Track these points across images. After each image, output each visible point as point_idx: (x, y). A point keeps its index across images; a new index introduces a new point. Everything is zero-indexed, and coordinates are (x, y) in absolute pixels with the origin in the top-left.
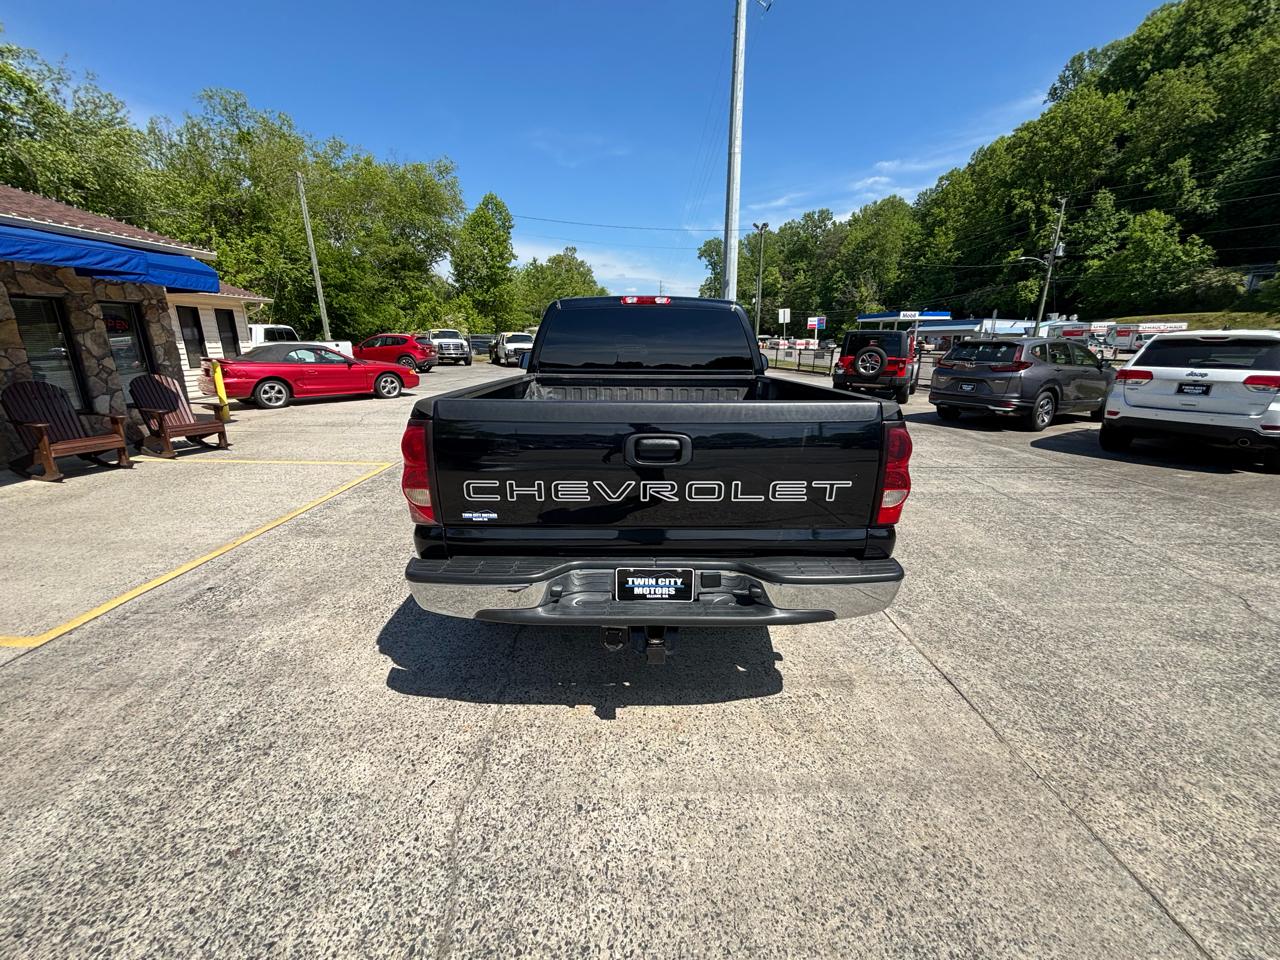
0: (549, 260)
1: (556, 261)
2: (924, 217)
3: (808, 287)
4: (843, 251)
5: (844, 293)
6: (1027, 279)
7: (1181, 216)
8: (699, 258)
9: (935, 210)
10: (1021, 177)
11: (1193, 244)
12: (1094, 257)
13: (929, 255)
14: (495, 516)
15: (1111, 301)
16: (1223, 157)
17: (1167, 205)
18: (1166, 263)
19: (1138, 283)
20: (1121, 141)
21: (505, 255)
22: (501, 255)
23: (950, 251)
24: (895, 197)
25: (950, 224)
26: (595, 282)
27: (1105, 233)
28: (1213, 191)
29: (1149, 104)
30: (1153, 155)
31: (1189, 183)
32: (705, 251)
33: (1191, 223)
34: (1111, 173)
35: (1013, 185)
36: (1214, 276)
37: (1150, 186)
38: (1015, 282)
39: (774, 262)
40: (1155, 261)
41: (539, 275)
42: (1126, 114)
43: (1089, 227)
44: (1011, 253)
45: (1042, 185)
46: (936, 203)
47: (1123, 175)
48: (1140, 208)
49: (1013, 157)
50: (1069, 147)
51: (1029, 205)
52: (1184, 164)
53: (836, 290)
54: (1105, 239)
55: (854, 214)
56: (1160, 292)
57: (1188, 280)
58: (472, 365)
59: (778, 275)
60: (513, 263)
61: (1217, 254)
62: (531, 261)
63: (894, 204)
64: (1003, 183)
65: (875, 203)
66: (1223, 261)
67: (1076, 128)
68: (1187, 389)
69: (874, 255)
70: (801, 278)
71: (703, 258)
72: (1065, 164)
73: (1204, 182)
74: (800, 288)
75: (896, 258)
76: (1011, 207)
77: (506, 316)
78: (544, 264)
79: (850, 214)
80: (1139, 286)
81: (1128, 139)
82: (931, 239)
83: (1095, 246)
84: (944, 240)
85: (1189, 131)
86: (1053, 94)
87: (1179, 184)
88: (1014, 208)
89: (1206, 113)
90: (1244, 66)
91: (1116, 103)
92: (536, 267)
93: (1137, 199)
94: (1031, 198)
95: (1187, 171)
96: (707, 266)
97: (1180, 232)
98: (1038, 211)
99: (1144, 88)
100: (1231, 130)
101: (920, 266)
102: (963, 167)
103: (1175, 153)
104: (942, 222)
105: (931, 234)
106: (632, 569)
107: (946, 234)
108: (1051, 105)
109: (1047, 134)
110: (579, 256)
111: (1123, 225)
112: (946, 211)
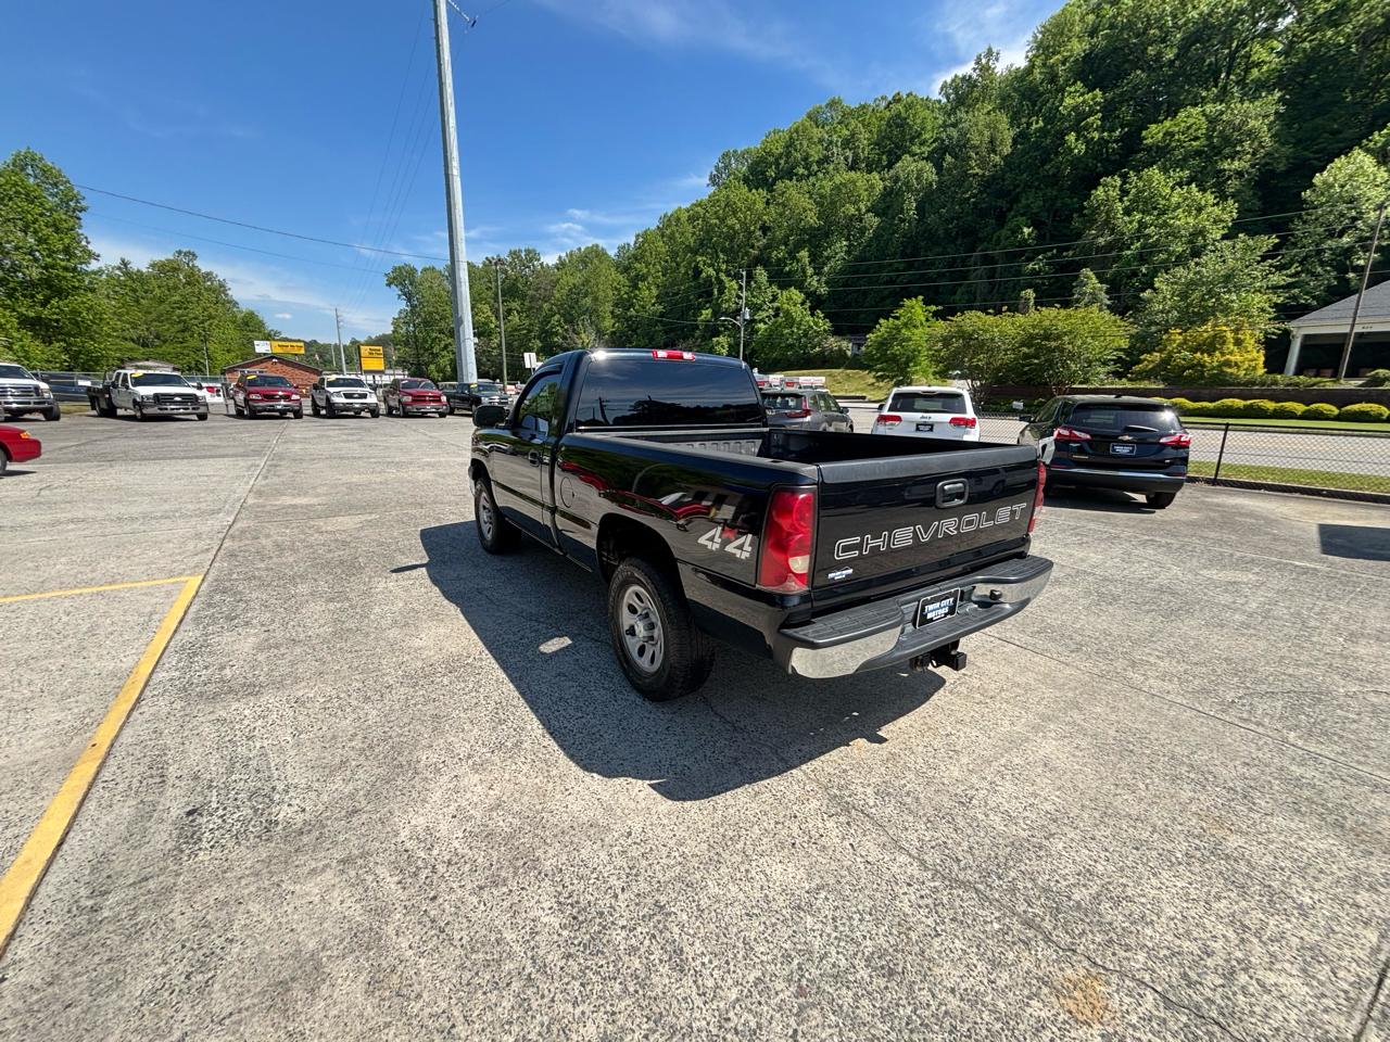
0: (153, 266)
1: (166, 269)
2: (626, 270)
3: (524, 329)
4: (557, 296)
5: (565, 338)
6: (718, 336)
7: (809, 295)
8: (389, 285)
9: (637, 265)
10: (702, 245)
11: (818, 317)
12: (761, 321)
13: (637, 307)
14: (850, 571)
15: (775, 359)
16: (825, 254)
17: (800, 286)
18: (805, 330)
19: (790, 345)
20: (765, 229)
21: (74, 251)
22: (67, 251)
23: (653, 305)
24: (597, 246)
25: (650, 279)
26: (236, 304)
27: (765, 302)
28: (824, 279)
29: (778, 204)
30: (786, 245)
31: (810, 271)
32: (395, 278)
33: (815, 302)
34: (762, 254)
35: (695, 252)
36: (833, 342)
37: (787, 269)
38: (710, 339)
39: (482, 299)
40: (798, 329)
41: (136, 285)
42: (765, 209)
43: (754, 297)
44: (704, 312)
45: (718, 257)
46: (636, 258)
47: (769, 258)
48: (784, 286)
49: (694, 227)
50: (731, 227)
51: (711, 271)
52: (804, 254)
53: (556, 334)
54: (765, 307)
55: (560, 257)
56: (804, 353)
57: (819, 344)
58: (62, 419)
59: (490, 314)
60: (94, 266)
61: (832, 326)
62: (117, 263)
63: (596, 253)
64: (689, 249)
65: (579, 249)
66: (837, 331)
67: (735, 213)
68: (921, 427)
69: (588, 301)
70: (515, 319)
71: (393, 286)
72: (732, 241)
73: (818, 271)
74: (516, 330)
75: (608, 307)
76: (697, 272)
77: (90, 345)
78: (144, 270)
79: (557, 257)
80: (791, 346)
81: (769, 229)
82: (637, 292)
83: (760, 313)
84: (648, 294)
85: (804, 230)
86: (713, 180)
87: (804, 271)
88: (701, 272)
89: (812, 219)
90: (828, 190)
91: (759, 196)
92: (128, 274)
93: (782, 279)
94: (712, 265)
95: (807, 260)
96: (399, 296)
97: (810, 307)
98: (718, 278)
99: (774, 190)
100: (827, 235)
101: (631, 317)
102: (653, 228)
103: (798, 246)
104: (644, 278)
105: (635, 287)
106: (929, 598)
107: (649, 289)
108: (712, 189)
109: (716, 213)
110: (203, 266)
111: (775, 298)
112: (646, 267)
